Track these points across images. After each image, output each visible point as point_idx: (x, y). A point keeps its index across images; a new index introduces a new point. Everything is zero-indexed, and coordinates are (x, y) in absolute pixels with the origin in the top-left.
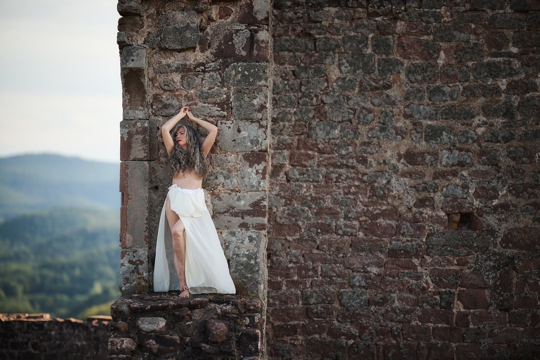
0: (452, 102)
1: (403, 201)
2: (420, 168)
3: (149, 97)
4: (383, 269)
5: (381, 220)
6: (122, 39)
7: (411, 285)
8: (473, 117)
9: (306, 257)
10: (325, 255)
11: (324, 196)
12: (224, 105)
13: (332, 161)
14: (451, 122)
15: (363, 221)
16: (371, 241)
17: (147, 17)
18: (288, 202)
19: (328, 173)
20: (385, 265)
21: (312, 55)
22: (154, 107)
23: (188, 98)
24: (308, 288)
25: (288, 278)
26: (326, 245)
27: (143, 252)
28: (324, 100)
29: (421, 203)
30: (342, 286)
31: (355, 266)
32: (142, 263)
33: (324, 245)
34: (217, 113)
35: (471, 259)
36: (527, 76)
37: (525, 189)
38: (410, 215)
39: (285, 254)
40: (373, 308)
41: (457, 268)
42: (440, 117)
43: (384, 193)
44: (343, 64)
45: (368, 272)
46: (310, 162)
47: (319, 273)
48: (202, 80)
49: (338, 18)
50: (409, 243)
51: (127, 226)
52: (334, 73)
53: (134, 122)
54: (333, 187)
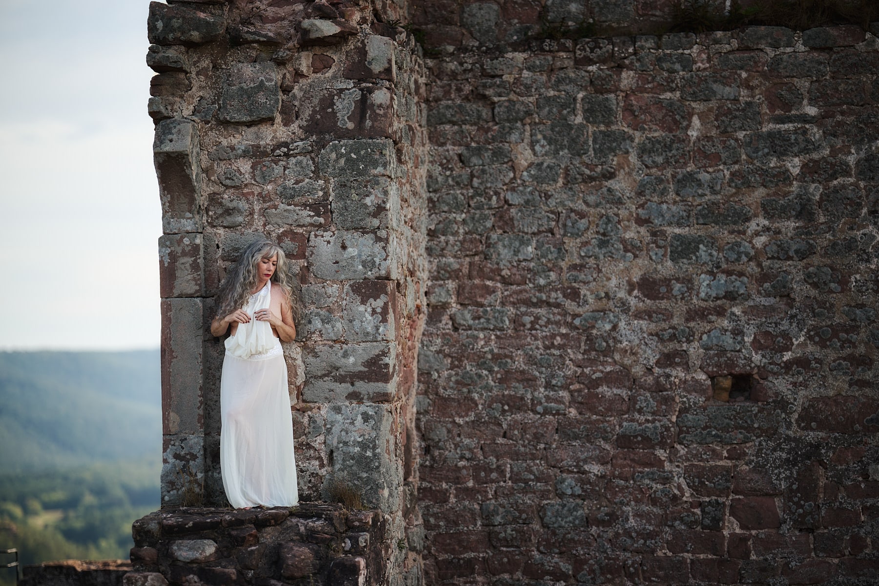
0: (713, 197)
1: (638, 358)
2: (664, 304)
3: (202, 198)
4: (609, 467)
5: (603, 389)
6: (155, 109)
7: (655, 492)
8: (748, 220)
9: (487, 449)
10: (515, 446)
11: (512, 352)
12: (320, 207)
13: (525, 296)
14: (713, 229)
15: (576, 391)
16: (591, 422)
17: (198, 74)
18: (456, 363)
19: (518, 315)
20: (611, 460)
21: (489, 129)
22: (210, 213)
23: (264, 198)
24: (491, 499)
25: (459, 484)
26: (518, 430)
27: (196, 440)
28: (510, 199)
29: (668, 360)
30: (544, 495)
31: (564, 462)
32: (194, 457)
33: (514, 430)
34: (308, 220)
35: (750, 449)
36: (834, 152)
37: (835, 334)
38: (650, 380)
39: (453, 446)
40: (594, 530)
41: (729, 463)
42: (695, 221)
43: (608, 345)
44: (538, 141)
45: (585, 472)
46: (489, 299)
47: (508, 475)
48: (285, 168)
49: (528, 69)
50: (650, 425)
51: (171, 400)
52: (524, 156)
53: (178, 237)
54: (526, 336)
